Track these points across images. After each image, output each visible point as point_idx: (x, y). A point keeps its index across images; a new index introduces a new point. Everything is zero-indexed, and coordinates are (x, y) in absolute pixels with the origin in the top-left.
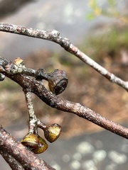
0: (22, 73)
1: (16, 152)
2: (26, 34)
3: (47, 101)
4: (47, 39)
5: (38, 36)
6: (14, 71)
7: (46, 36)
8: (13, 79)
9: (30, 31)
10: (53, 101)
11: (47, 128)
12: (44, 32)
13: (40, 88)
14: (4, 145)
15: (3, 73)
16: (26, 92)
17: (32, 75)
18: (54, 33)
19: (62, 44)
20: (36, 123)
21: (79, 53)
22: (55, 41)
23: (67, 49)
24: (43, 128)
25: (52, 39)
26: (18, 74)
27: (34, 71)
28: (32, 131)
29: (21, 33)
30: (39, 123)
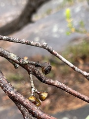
0: (28, 64)
1: (25, 103)
2: (30, 44)
3: (40, 79)
4: (41, 47)
5: (36, 46)
6: (24, 63)
7: (40, 45)
8: (23, 67)
9: (32, 43)
10: (44, 79)
11: (40, 93)
12: (39, 43)
13: (37, 72)
14: (19, 100)
15: (18, 63)
16: (29, 74)
17: (33, 64)
18: (45, 44)
19: (49, 50)
20: (35, 91)
21: (58, 55)
22: (45, 48)
23: (51, 52)
24: (38, 94)
25: (43, 47)
26: (26, 64)
27: (34, 63)
28: (32, 94)
29: (27, 44)
30: (36, 91)
